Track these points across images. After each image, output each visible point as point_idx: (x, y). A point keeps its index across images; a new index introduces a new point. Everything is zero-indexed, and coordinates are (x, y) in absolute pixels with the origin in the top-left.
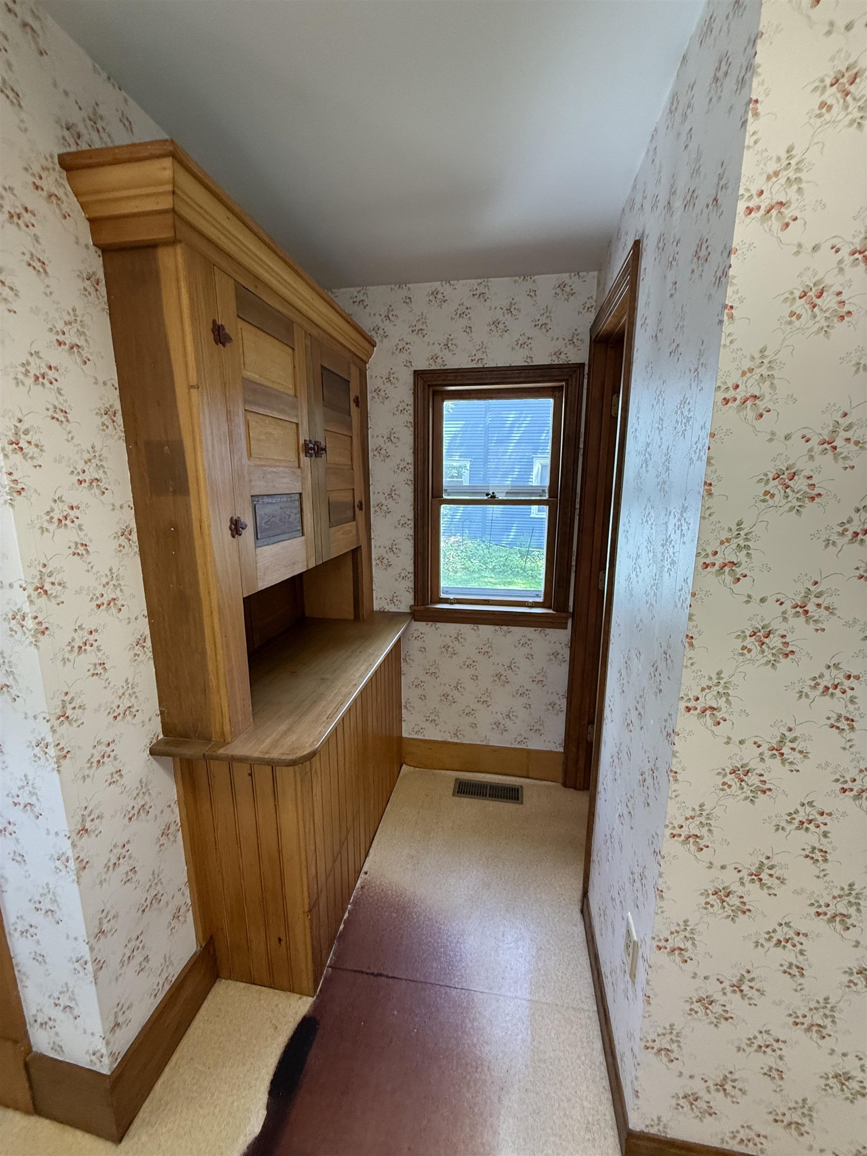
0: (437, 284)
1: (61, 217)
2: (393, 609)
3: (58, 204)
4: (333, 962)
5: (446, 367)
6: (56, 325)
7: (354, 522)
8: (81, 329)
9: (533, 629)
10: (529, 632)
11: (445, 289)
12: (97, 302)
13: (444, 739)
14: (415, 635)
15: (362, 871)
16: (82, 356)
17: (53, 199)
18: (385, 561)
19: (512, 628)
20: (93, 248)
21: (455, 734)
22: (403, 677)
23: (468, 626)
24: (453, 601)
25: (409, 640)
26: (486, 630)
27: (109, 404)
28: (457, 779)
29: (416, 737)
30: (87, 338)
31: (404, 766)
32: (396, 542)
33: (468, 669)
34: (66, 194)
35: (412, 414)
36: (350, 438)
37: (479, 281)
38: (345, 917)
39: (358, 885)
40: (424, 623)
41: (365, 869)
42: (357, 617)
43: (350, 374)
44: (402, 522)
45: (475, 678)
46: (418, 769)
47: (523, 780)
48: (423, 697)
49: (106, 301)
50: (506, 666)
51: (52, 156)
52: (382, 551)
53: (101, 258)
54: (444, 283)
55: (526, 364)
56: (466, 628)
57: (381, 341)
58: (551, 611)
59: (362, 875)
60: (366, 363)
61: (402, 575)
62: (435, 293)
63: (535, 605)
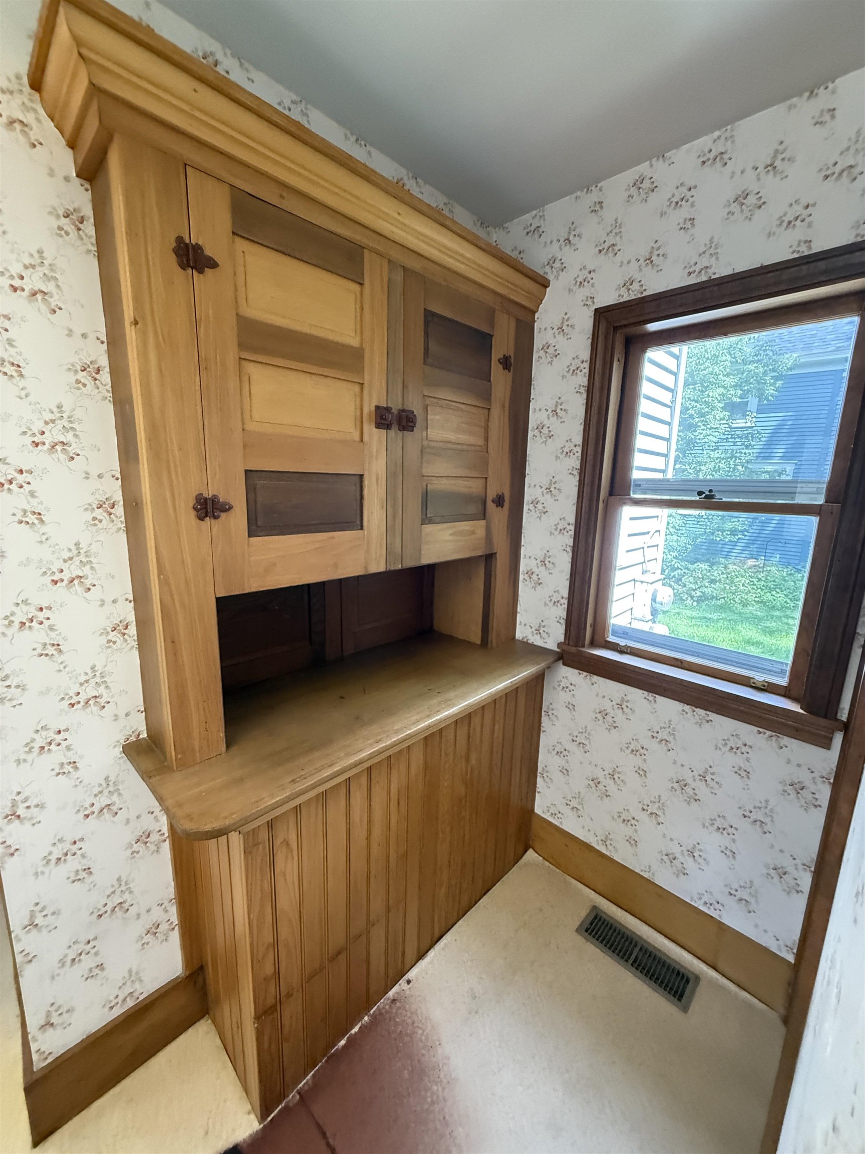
0: (643, 168)
1: (27, 146)
2: (538, 641)
3: (22, 131)
4: (306, 1088)
5: (645, 294)
6: (10, 268)
7: (483, 522)
8: (50, 274)
9: (756, 729)
10: (746, 731)
11: (658, 170)
12: (79, 243)
13: (588, 842)
14: (563, 684)
15: (406, 977)
16: (50, 304)
17: (17, 126)
18: (534, 577)
19: (713, 716)
20: (77, 181)
21: (604, 842)
22: (542, 735)
23: (641, 691)
24: (623, 649)
25: (554, 688)
26: (668, 707)
27: (90, 359)
28: (595, 908)
29: (550, 819)
30: (60, 284)
31: (530, 852)
32: (550, 554)
33: (632, 756)
34: (38, 120)
35: (587, 375)
36: (487, 411)
37: (717, 133)
38: (353, 1032)
39: (391, 994)
40: (577, 671)
41: (411, 975)
42: (485, 643)
43: (492, 325)
44: (560, 527)
45: (642, 773)
46: (547, 863)
47: (703, 967)
48: (565, 771)
49: (95, 242)
50: (696, 773)
51: (18, 77)
52: (533, 564)
53: (90, 192)
54: (654, 160)
55: (796, 255)
56: (636, 695)
57: (557, 277)
58: (795, 707)
59: (402, 982)
60: (534, 313)
61: (554, 599)
62: (637, 184)
63: (769, 688)
